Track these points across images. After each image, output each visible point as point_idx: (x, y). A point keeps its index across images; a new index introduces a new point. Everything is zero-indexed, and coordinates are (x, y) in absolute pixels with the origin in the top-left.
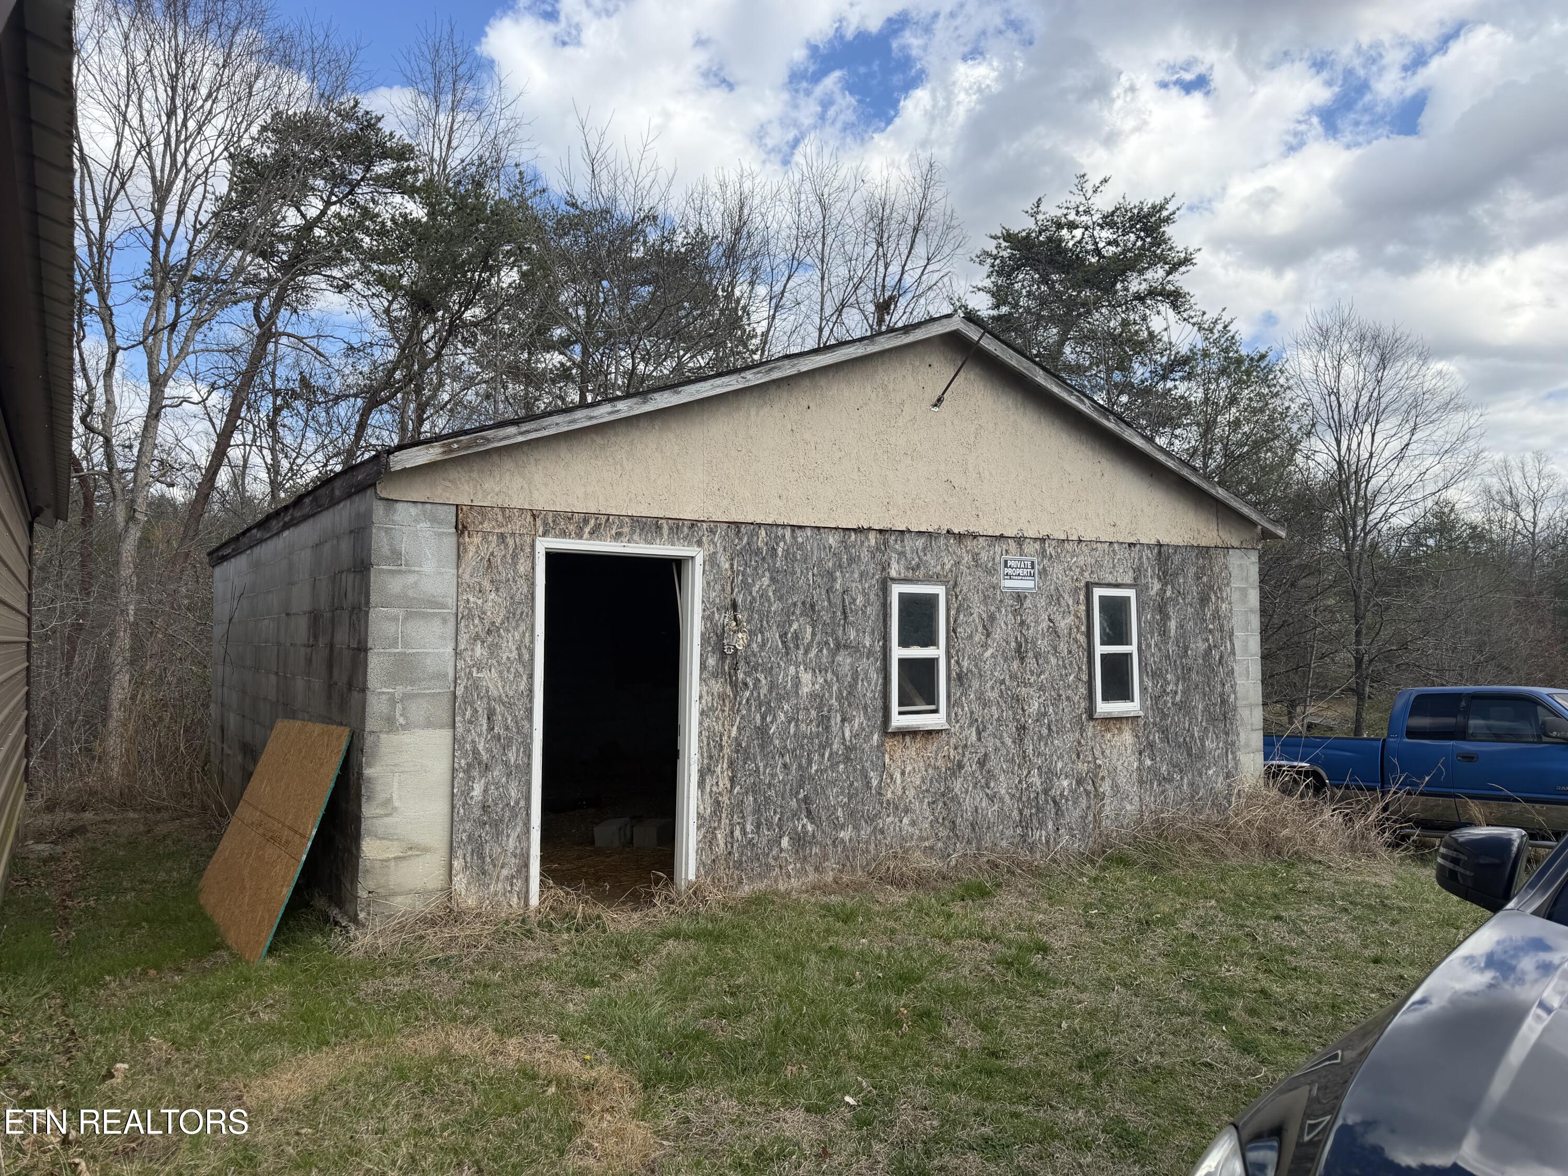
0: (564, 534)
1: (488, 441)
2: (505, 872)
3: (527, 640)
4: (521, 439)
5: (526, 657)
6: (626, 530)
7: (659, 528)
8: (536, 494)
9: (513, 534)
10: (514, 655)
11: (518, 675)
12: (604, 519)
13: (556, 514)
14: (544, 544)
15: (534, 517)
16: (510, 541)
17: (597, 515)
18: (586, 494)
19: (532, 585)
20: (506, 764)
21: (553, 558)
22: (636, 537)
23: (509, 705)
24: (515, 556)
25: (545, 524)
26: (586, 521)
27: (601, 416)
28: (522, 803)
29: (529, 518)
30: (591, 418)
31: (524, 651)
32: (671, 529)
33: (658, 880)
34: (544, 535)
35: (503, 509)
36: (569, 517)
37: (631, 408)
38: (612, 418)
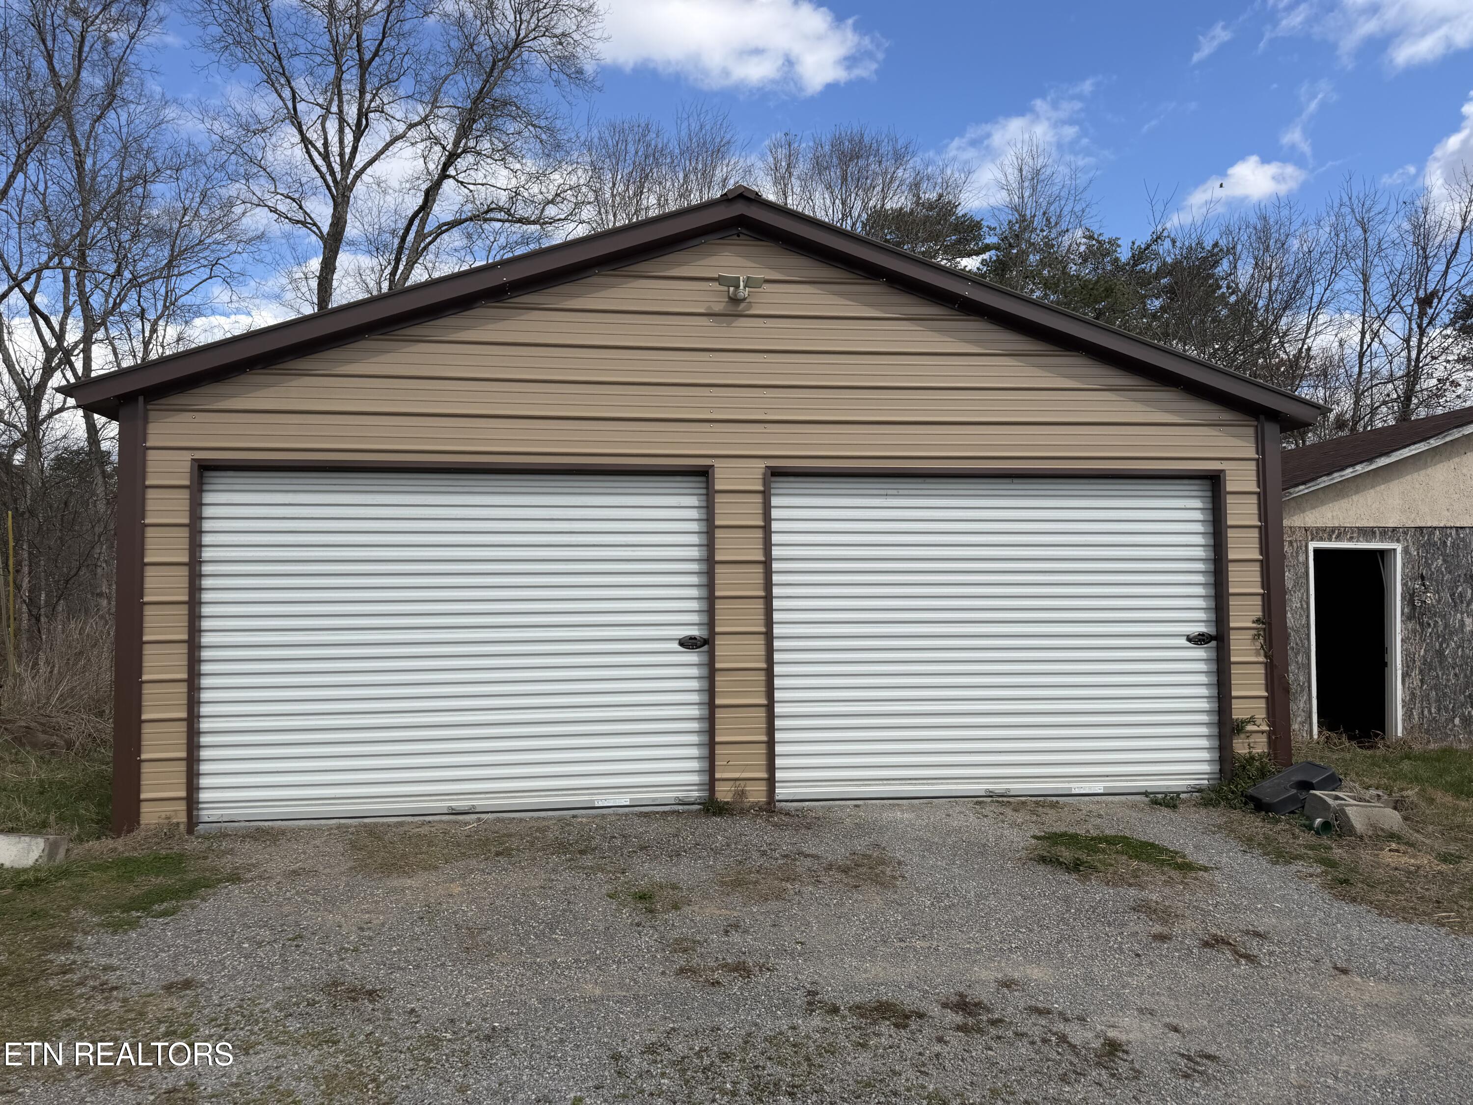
0: (1321, 539)
1: (1291, 494)
2: (1299, 719)
3: (1305, 597)
4: (1306, 491)
5: (1305, 606)
6: (1355, 535)
7: (1374, 533)
8: (1307, 519)
9: (1296, 541)
10: (1299, 605)
11: (1301, 616)
12: (1342, 529)
13: (1318, 529)
14: (1312, 545)
15: (1306, 530)
16: (1295, 545)
17: (1339, 528)
18: (1333, 516)
19: (1307, 568)
20: (1297, 662)
21: (1317, 552)
22: (1361, 539)
23: (1297, 632)
24: (1297, 553)
25: (1312, 534)
26: (1333, 532)
27: (1348, 474)
28: (1306, 684)
29: (1304, 532)
30: (1342, 476)
31: (1304, 603)
32: (1381, 533)
33: (1377, 735)
34: (1312, 540)
35: (1291, 527)
36: (1324, 530)
37: (1363, 468)
38: (1353, 474)
